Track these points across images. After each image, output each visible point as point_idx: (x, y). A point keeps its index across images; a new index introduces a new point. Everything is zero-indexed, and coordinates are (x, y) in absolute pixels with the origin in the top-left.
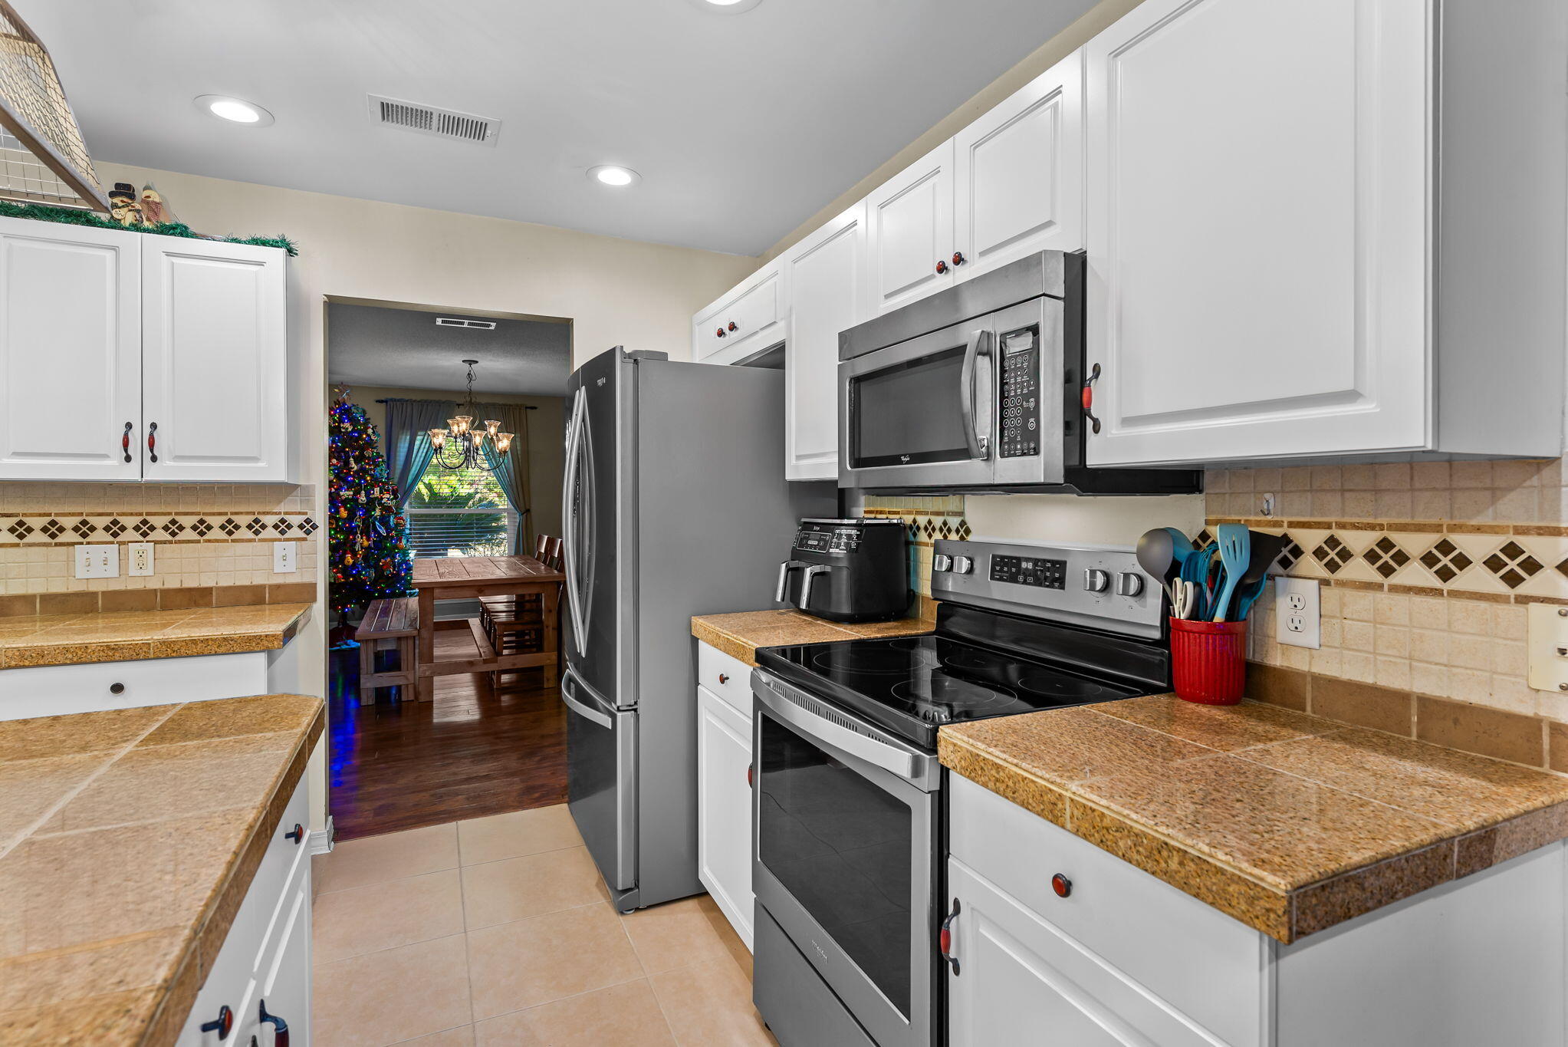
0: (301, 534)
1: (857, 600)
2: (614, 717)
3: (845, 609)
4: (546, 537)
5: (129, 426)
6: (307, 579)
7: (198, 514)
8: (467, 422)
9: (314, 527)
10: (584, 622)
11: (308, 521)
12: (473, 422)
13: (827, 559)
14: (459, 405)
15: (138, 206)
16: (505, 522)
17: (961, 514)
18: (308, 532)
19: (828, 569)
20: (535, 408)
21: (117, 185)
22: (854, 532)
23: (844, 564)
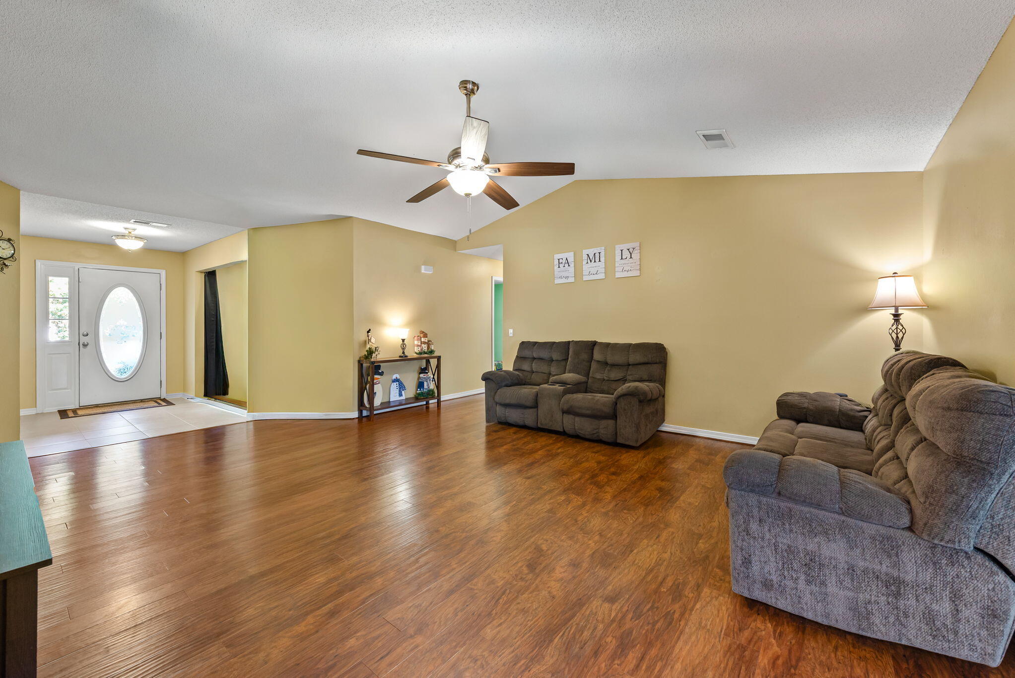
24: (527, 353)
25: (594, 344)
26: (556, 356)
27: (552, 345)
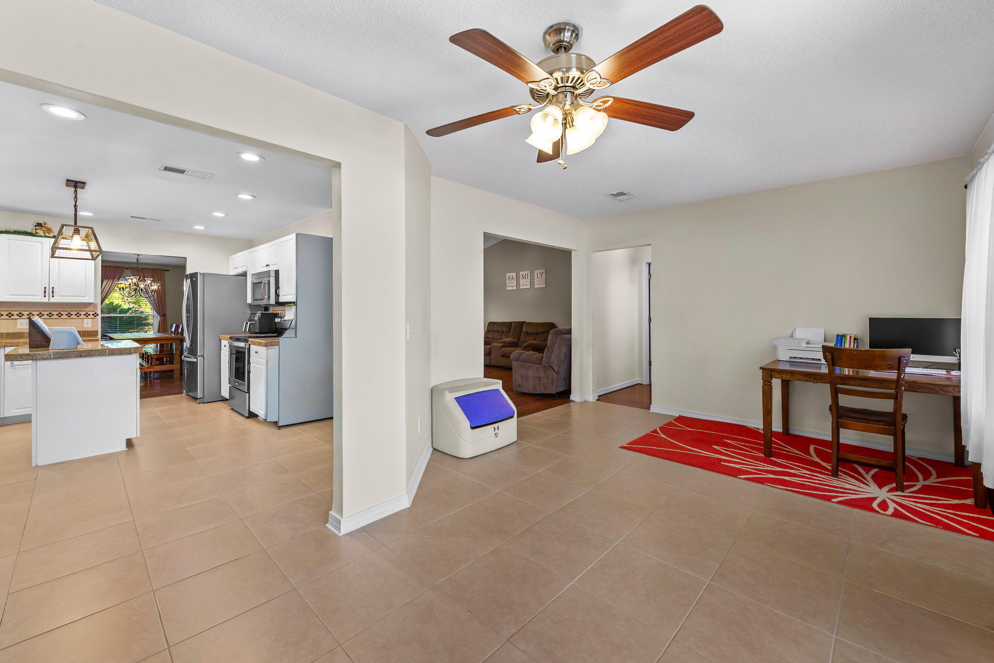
0: (93, 317)
1: (260, 329)
2: (197, 358)
3: (258, 331)
4: (175, 325)
5: (45, 288)
6: (95, 329)
7: (58, 311)
8: (136, 279)
9: (98, 315)
10: (189, 339)
11: (95, 313)
12: (139, 279)
13: (254, 320)
14: (127, 268)
15: (44, 229)
16: (151, 321)
17: (284, 310)
18: (95, 316)
19: (254, 322)
20: (169, 270)
21: (37, 224)
22: (260, 314)
23: (257, 321)
24: (491, 328)
25: (523, 323)
26: (505, 329)
27: (503, 324)
